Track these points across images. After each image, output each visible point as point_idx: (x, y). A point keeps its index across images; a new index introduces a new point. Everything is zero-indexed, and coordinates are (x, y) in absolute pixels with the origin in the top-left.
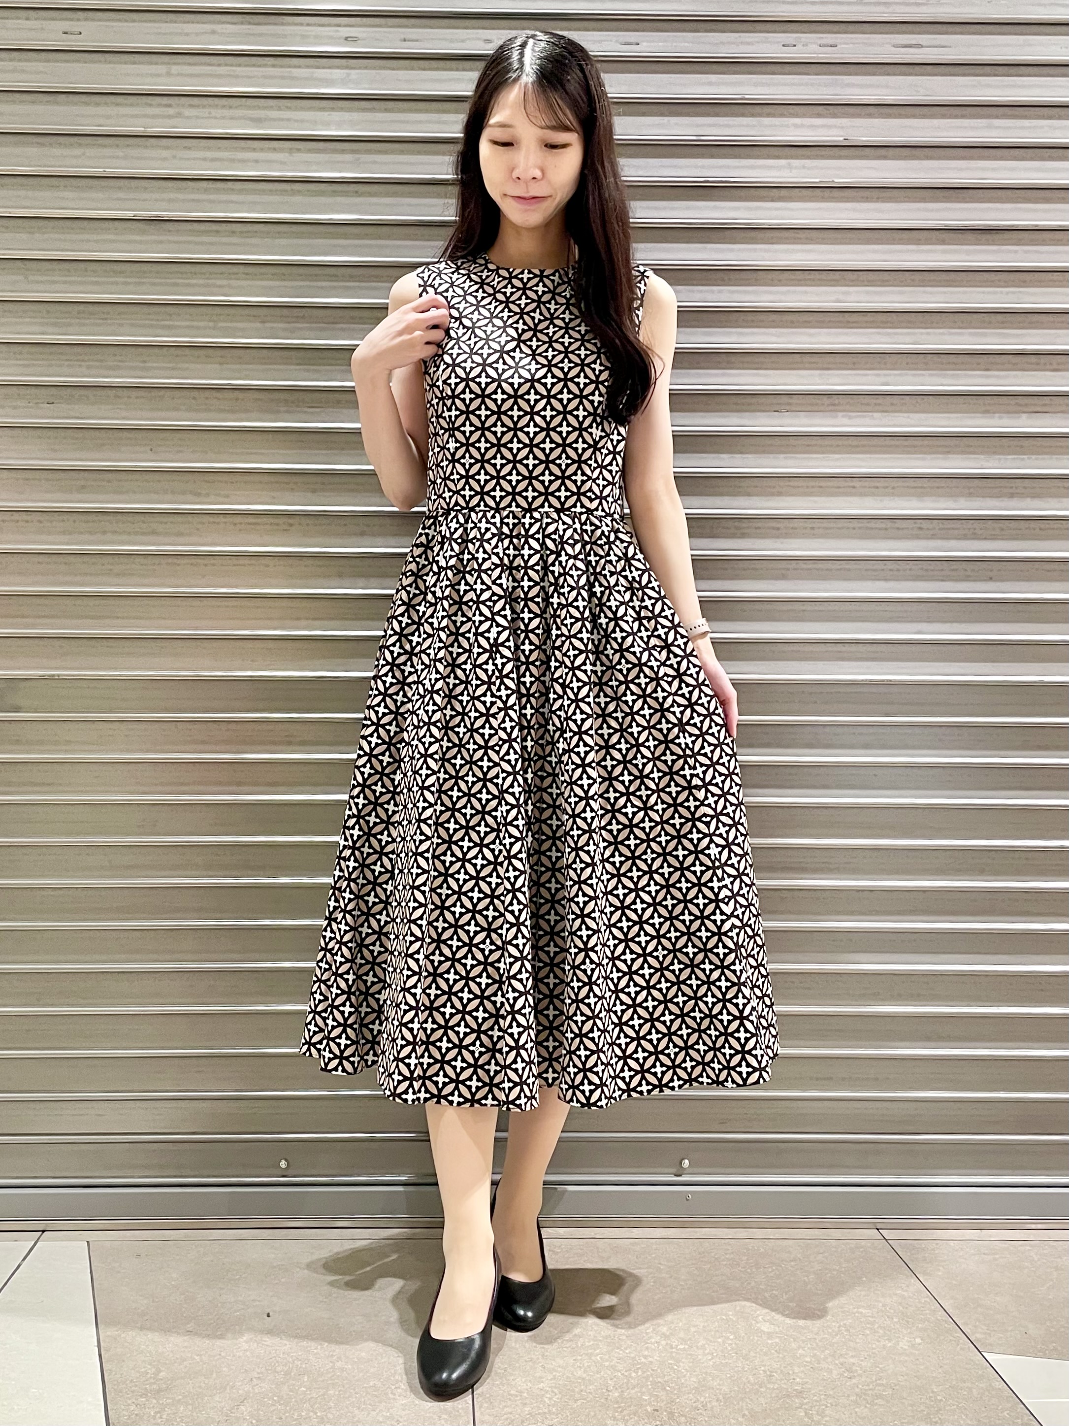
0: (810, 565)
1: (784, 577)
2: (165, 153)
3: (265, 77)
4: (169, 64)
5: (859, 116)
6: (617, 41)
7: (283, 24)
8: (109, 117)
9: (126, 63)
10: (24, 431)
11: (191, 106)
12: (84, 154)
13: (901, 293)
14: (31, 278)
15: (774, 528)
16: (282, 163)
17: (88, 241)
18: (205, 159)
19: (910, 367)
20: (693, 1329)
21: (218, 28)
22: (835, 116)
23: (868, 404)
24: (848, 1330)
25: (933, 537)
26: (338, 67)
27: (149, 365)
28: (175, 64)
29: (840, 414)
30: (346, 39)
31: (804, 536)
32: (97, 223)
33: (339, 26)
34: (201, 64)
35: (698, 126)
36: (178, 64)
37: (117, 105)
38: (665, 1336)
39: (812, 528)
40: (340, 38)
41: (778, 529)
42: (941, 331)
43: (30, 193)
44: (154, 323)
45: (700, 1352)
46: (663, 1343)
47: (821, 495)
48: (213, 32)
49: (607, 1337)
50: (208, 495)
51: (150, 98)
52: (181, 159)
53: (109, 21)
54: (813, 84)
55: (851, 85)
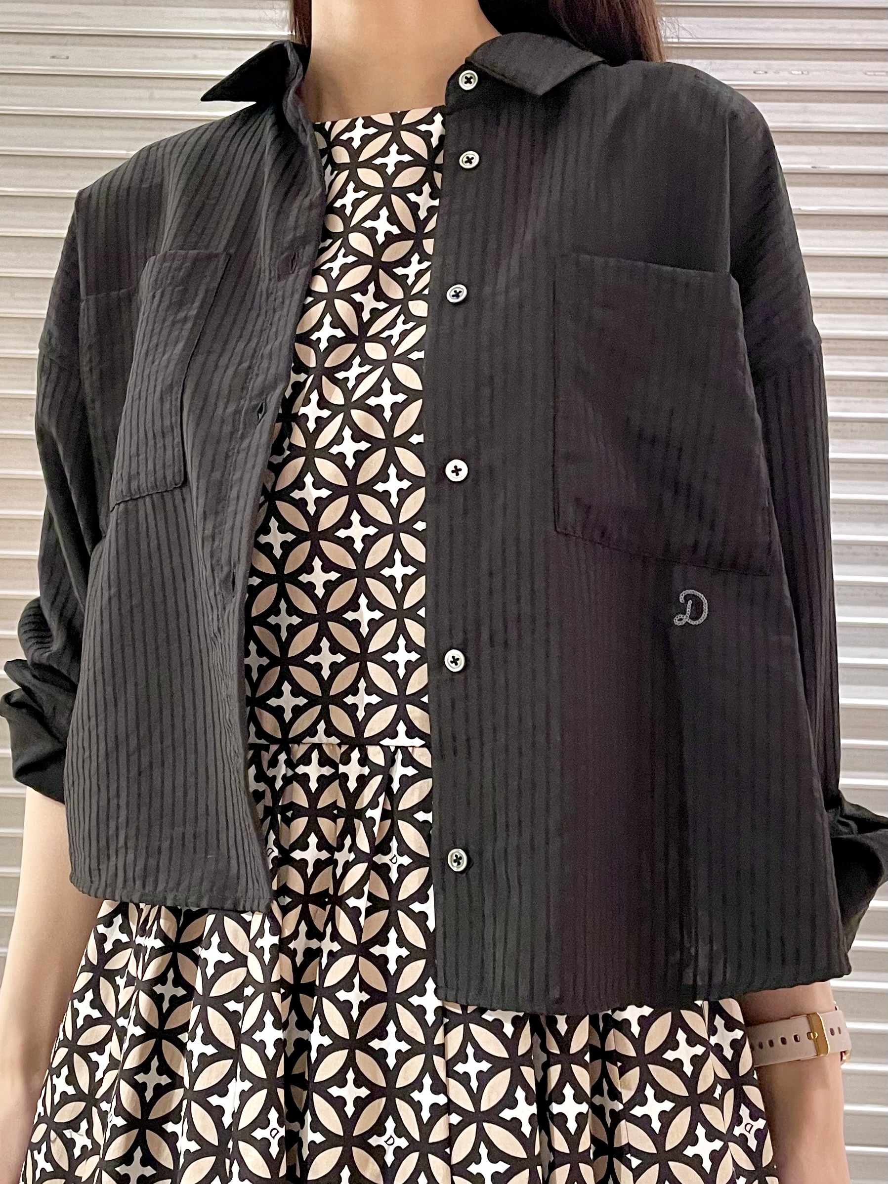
4: (151, 88)
5: (828, 143)
8: (94, 140)
9: (110, 87)
13: (866, 320)
14: (18, 295)
19: (869, 393)
21: (199, 53)
22: (804, 143)
28: (158, 88)
36: (162, 88)
37: (103, 128)
43: (18, 214)
48: (195, 57)
53: (95, 45)
54: (782, 112)
55: (820, 112)
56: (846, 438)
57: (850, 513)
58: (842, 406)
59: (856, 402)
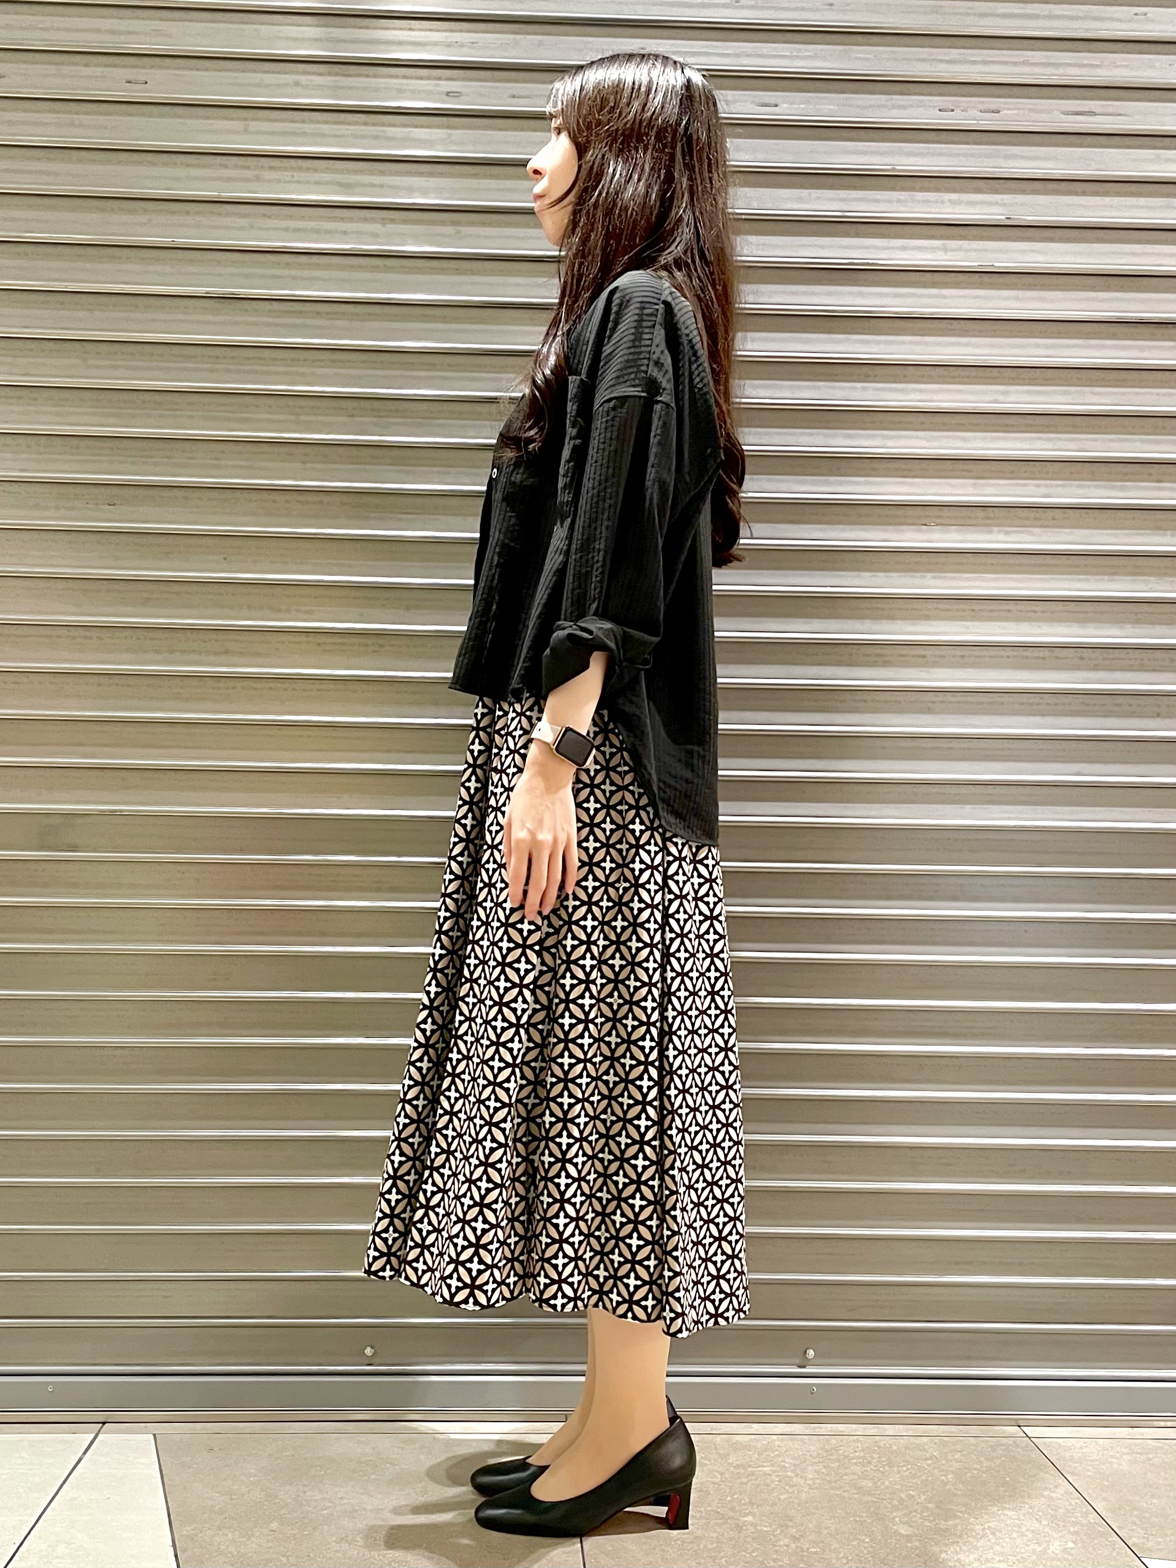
0: (959, 697)
1: (930, 711)
2: (242, 222)
3: (356, 137)
4: (246, 119)
5: (1023, 192)
6: (752, 102)
7: (375, 76)
8: (178, 179)
9: (198, 117)
10: (82, 536)
11: (272, 168)
12: (150, 220)
13: (1065, 393)
14: (90, 362)
15: (919, 656)
16: (375, 235)
17: (154, 320)
18: (286, 229)
19: (1072, 477)
20: (825, 1532)
21: (303, 79)
22: (996, 192)
23: (1027, 518)
24: (993, 1534)
25: (1096, 668)
26: (438, 127)
27: (223, 462)
28: (253, 119)
29: (996, 529)
30: (448, 94)
31: (953, 665)
32: (165, 300)
33: (440, 79)
34: (283, 121)
35: (842, 200)
36: (258, 119)
37: (188, 165)
38: (794, 1538)
39: (963, 657)
40: (440, 93)
41: (924, 656)
42: (1110, 436)
43: (88, 266)
44: (230, 415)
45: (834, 1555)
46: (793, 1545)
47: (973, 619)
48: (297, 84)
49: (731, 1539)
50: (288, 611)
51: (225, 158)
52: (260, 229)
53: (179, 68)
54: (972, 155)
55: (1014, 157)
56: (1047, 527)
57: (1053, 612)
58: (1043, 490)
59: (1058, 486)
